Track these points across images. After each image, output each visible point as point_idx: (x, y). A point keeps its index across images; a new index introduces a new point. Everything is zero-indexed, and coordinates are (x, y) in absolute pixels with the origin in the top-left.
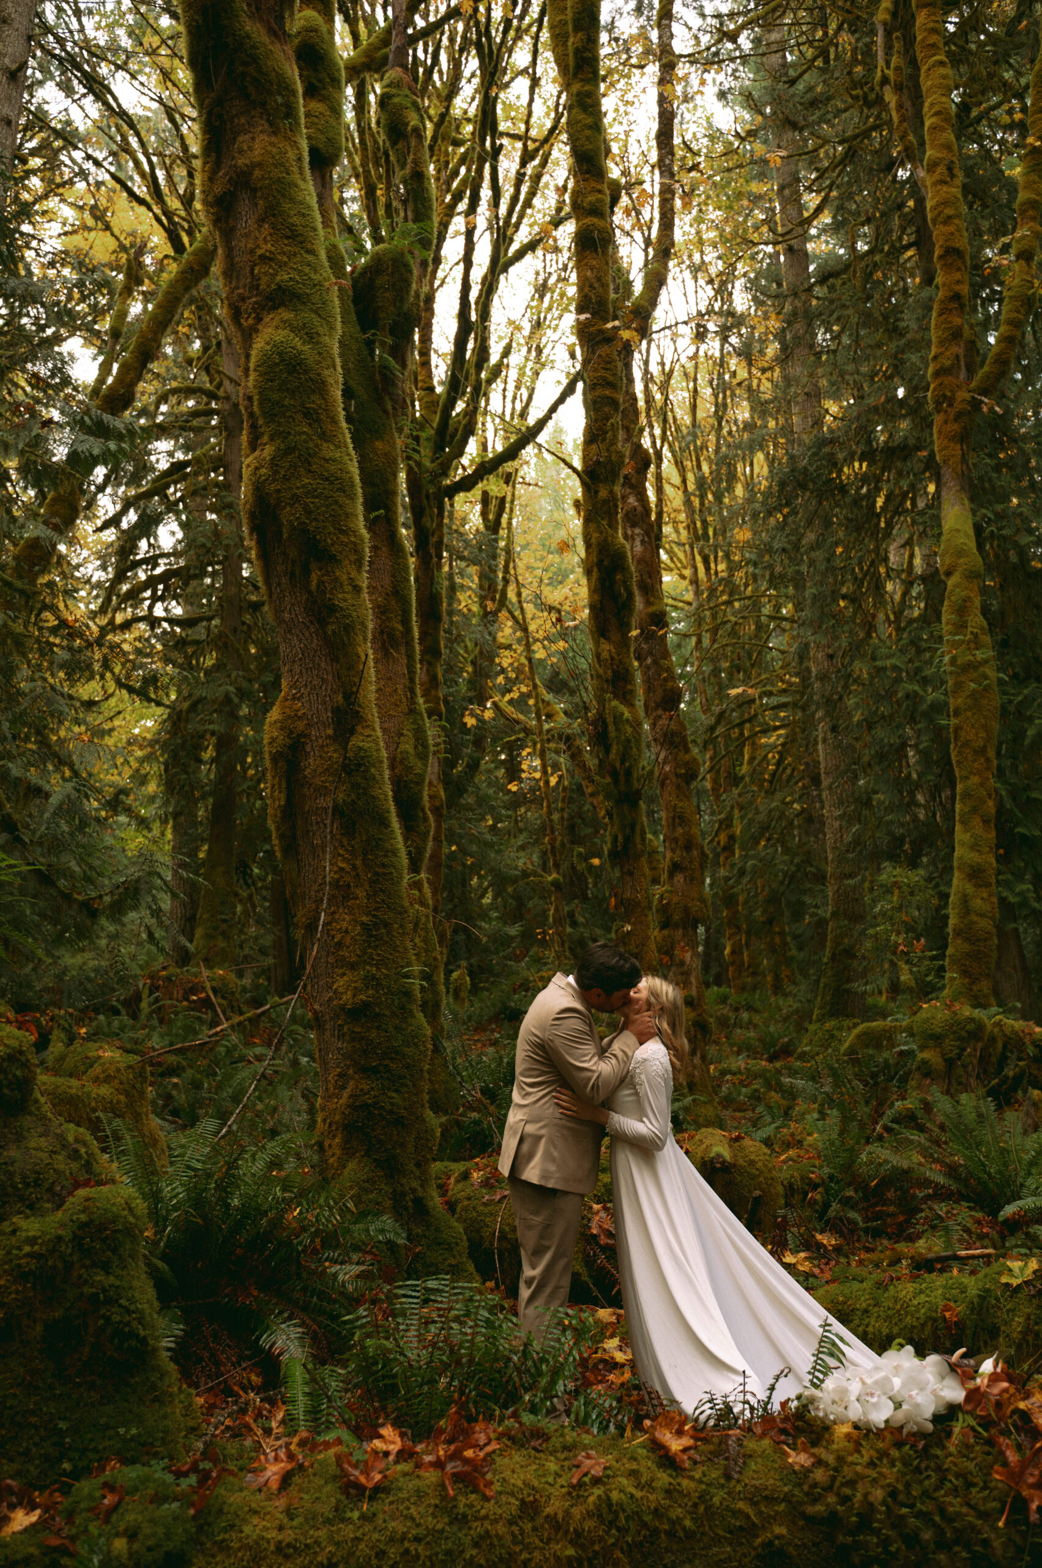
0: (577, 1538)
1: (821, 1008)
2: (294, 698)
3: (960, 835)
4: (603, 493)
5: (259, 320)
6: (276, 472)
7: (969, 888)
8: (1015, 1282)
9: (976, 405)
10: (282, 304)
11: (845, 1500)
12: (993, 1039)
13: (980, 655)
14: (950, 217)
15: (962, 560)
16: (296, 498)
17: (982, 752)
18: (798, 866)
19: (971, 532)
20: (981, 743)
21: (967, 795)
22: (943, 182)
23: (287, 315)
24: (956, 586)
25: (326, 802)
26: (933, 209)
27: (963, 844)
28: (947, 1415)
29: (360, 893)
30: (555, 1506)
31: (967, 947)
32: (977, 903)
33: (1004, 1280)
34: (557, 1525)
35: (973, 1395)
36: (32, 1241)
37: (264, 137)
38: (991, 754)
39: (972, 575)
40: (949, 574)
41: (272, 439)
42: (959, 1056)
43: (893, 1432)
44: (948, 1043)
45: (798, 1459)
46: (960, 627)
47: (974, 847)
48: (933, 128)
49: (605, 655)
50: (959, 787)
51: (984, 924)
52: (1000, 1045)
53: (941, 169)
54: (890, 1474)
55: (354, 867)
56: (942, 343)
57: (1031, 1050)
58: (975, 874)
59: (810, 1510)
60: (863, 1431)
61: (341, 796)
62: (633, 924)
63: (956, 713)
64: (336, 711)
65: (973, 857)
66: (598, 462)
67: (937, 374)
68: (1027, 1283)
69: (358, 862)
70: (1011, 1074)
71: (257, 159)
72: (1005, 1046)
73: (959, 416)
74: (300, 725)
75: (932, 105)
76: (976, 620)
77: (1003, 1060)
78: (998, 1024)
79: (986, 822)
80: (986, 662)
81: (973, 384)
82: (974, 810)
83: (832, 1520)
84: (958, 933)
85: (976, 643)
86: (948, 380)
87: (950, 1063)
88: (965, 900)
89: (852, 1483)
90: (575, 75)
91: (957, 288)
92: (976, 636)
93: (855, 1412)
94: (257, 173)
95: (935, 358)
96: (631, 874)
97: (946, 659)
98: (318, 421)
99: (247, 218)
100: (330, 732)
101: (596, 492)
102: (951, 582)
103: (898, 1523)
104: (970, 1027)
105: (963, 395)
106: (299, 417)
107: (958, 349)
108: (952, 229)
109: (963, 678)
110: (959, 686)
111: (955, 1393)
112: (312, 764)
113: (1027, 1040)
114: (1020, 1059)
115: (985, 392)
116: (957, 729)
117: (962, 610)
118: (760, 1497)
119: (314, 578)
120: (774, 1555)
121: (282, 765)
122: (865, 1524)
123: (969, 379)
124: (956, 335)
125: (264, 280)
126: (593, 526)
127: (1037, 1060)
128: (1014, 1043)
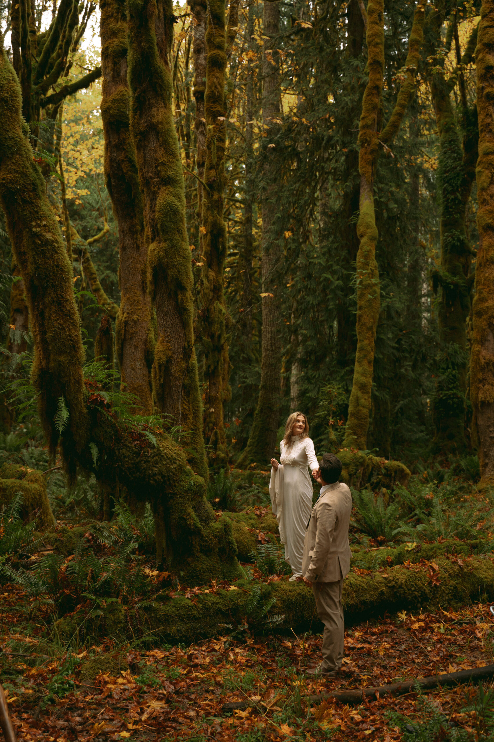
2: (167, 342)
3: (357, 367)
5: (159, 189)
6: (167, 255)
7: (360, 394)
8: (409, 549)
9: (381, 147)
10: (169, 184)
11: (396, 583)
12: (368, 466)
13: (373, 281)
14: (377, 44)
15: (369, 231)
16: (175, 266)
17: (370, 329)
19: (373, 215)
20: (371, 324)
21: (362, 349)
22: (376, 23)
23: (171, 189)
24: (365, 243)
25: (179, 383)
26: (370, 36)
27: (358, 373)
31: (356, 422)
32: (362, 401)
33: (406, 549)
37: (162, 110)
38: (375, 330)
39: (372, 239)
40: (362, 236)
41: (165, 241)
42: (355, 473)
44: (351, 467)
45: (385, 575)
46: (366, 265)
47: (363, 374)
49: (211, 277)
50: (359, 345)
51: (365, 411)
52: (370, 468)
53: (375, 15)
54: (405, 577)
55: (189, 408)
56: (367, 111)
57: (383, 471)
58: (363, 387)
59: (389, 585)
61: (186, 382)
62: (214, 408)
63: (361, 308)
64: (184, 348)
65: (363, 379)
66: (214, 181)
67: (365, 127)
68: (413, 549)
70: (375, 481)
71: (160, 121)
72: (372, 468)
73: (372, 152)
74: (170, 353)
76: (374, 263)
77: (371, 474)
78: (370, 459)
79: (369, 362)
80: (376, 284)
81: (380, 135)
82: (365, 356)
83: (393, 587)
84: (353, 415)
85: (372, 275)
86: (369, 131)
87: (351, 476)
88: (357, 399)
89: (398, 579)
92: (373, 271)
94: (160, 126)
95: (363, 118)
96: (214, 384)
97: (358, 281)
98: (182, 234)
99: (153, 144)
100: (182, 356)
101: (212, 196)
102: (363, 240)
104: (361, 460)
105: (375, 141)
106: (176, 233)
107: (375, 116)
108: (378, 50)
109: (365, 292)
110: (362, 295)
112: (174, 369)
113: (382, 466)
114: (378, 474)
115: (385, 141)
116: (360, 316)
117: (366, 257)
118: (379, 583)
119: (180, 297)
120: (382, 593)
121: (163, 368)
122: (401, 587)
123: (378, 131)
124: (374, 107)
125: (163, 173)
126: (209, 212)
127: (385, 475)
128: (376, 467)
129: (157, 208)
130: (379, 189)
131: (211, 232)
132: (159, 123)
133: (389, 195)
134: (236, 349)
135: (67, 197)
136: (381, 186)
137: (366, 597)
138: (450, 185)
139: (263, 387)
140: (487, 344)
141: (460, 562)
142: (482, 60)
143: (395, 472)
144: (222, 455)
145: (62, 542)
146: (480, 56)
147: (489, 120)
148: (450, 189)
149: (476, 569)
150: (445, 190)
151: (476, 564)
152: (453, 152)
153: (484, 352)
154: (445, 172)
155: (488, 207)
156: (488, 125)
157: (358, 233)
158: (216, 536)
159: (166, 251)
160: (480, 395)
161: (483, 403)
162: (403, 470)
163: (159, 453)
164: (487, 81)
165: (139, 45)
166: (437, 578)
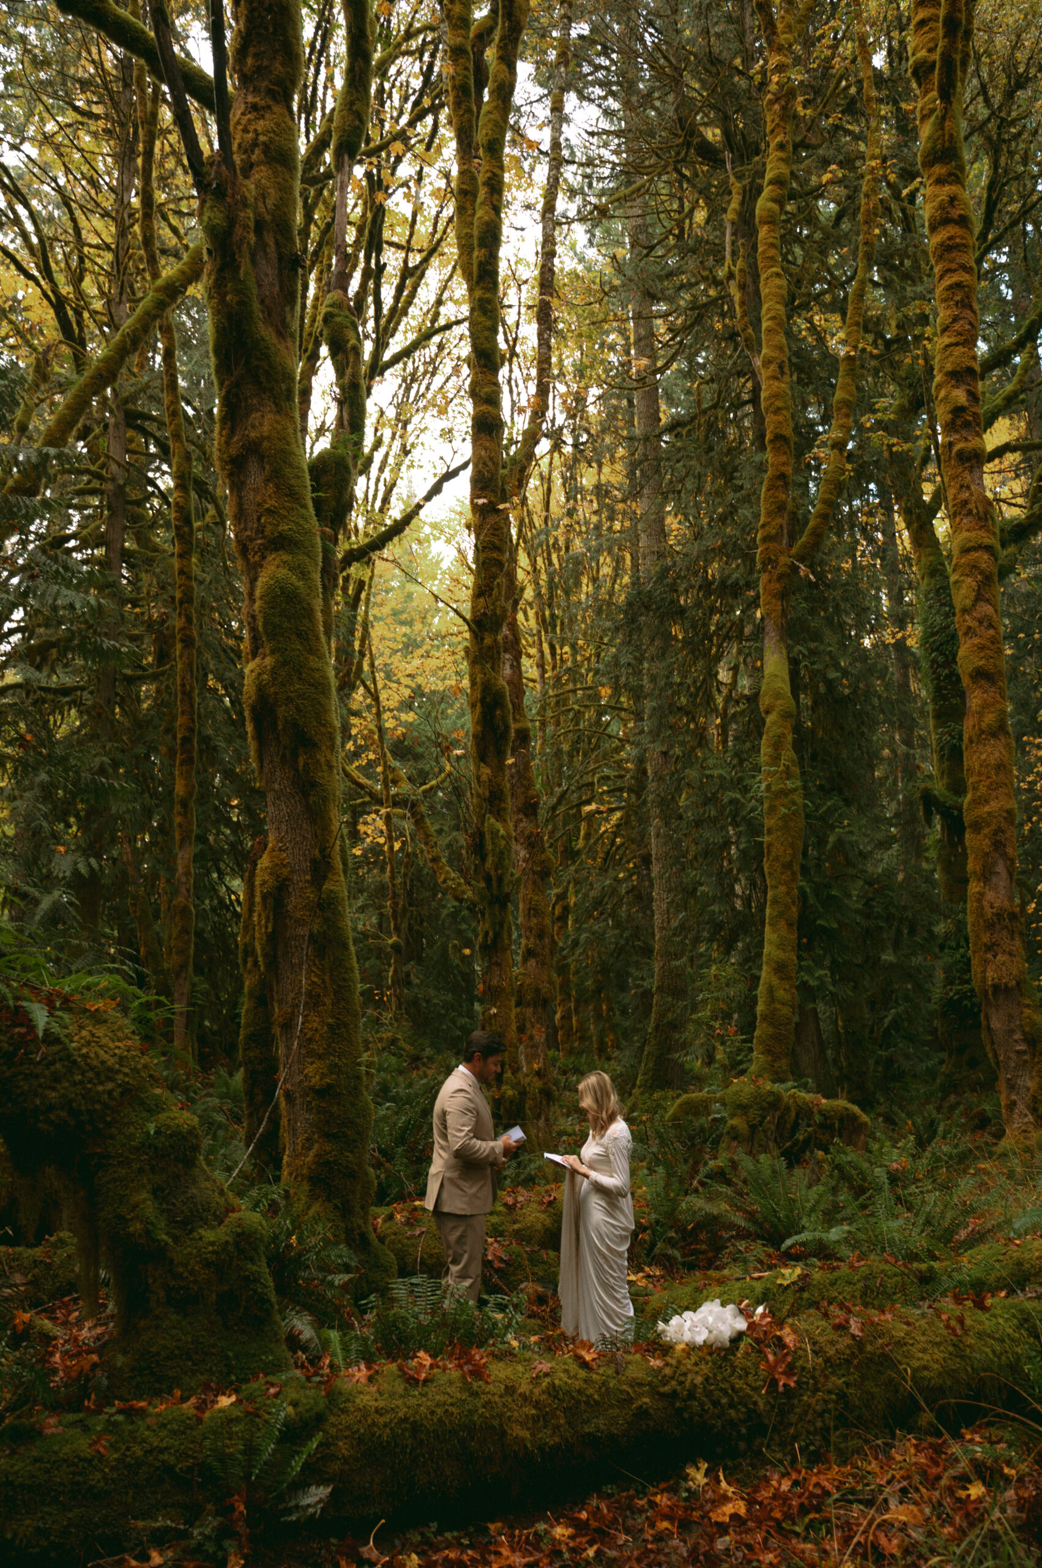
0: (537, 1405)
1: (644, 1074)
2: (280, 850)
3: (769, 934)
4: (488, 641)
5: (264, 558)
6: (275, 679)
7: (775, 981)
8: (786, 1283)
9: (795, 569)
10: (282, 548)
11: (681, 1383)
12: (788, 1109)
13: (790, 784)
14: (779, 409)
15: (779, 702)
16: (289, 700)
17: (788, 866)
18: (627, 939)
19: (787, 678)
20: (788, 858)
21: (775, 902)
22: (775, 378)
23: (286, 557)
24: (773, 723)
25: (303, 931)
26: (767, 399)
27: (771, 943)
28: (737, 1339)
29: (328, 1001)
30: (524, 1388)
31: (771, 1030)
32: (780, 993)
33: (779, 1282)
34: (525, 1398)
35: (752, 1326)
36: (212, 1244)
37: (270, 416)
38: (796, 868)
39: (786, 715)
40: (767, 712)
41: (273, 652)
42: (761, 1123)
43: (708, 1348)
44: (752, 1113)
45: (656, 1363)
46: (775, 759)
47: (780, 946)
48: (769, 330)
49: (484, 778)
50: (770, 895)
51: (786, 1011)
52: (793, 1114)
53: (773, 367)
54: (705, 1368)
55: (324, 981)
56: (769, 514)
57: (817, 1118)
58: (780, 969)
59: (662, 1390)
60: (691, 1348)
61: (316, 928)
62: (499, 1008)
63: (770, 832)
64: (314, 861)
65: (779, 954)
66: (485, 614)
67: (765, 539)
68: (793, 1283)
69: (327, 978)
70: (801, 1138)
71: (266, 434)
72: (797, 1115)
73: (780, 578)
74: (285, 872)
75: (768, 310)
76: (788, 754)
77: (796, 1126)
78: (793, 1096)
79: (790, 925)
80: (795, 790)
81: (793, 551)
82: (781, 914)
83: (674, 1394)
84: (764, 1018)
85: (789, 775)
86: (772, 546)
87: (753, 1128)
88: (771, 990)
89: (685, 1374)
90: (478, 283)
91: (783, 469)
92: (788, 767)
93: (687, 1337)
94: (265, 444)
95: (763, 526)
96: (498, 965)
97: (763, 786)
98: (307, 639)
99: (255, 477)
100: (308, 877)
101: (482, 639)
102: (770, 719)
103: (709, 1394)
104: (771, 1099)
105: (784, 560)
106: (293, 637)
107: (783, 520)
108: (781, 418)
109: (777, 803)
110: (772, 809)
111: (742, 1325)
112: (293, 902)
113: (815, 1110)
114: (809, 1125)
115: (802, 559)
116: (770, 845)
117: (777, 745)
118: (636, 1383)
119: (301, 761)
120: (642, 1413)
121: (270, 901)
122: (691, 1395)
123: (791, 546)
124: (781, 508)
125: (268, 530)
126: (478, 668)
127: (823, 1126)
128: (804, 1112)
129: (258, 593)
131: (483, 700)
132: (263, 438)
133: (827, 658)
136: (813, 645)
137: (598, 1424)
138: (942, 654)
140: (994, 879)
141: (855, 1328)
142: (946, 398)
143: (841, 1120)
146: (942, 393)
147: (965, 495)
148: (941, 659)
149: (900, 1344)
150: (934, 661)
151: (900, 1331)
153: (990, 895)
154: (933, 634)
155: (976, 641)
156: (965, 503)
157: (762, 708)
159: (274, 671)
160: (990, 974)
161: (996, 988)
162: (854, 1118)
164: (957, 431)
165: (222, 301)
166: (790, 1371)
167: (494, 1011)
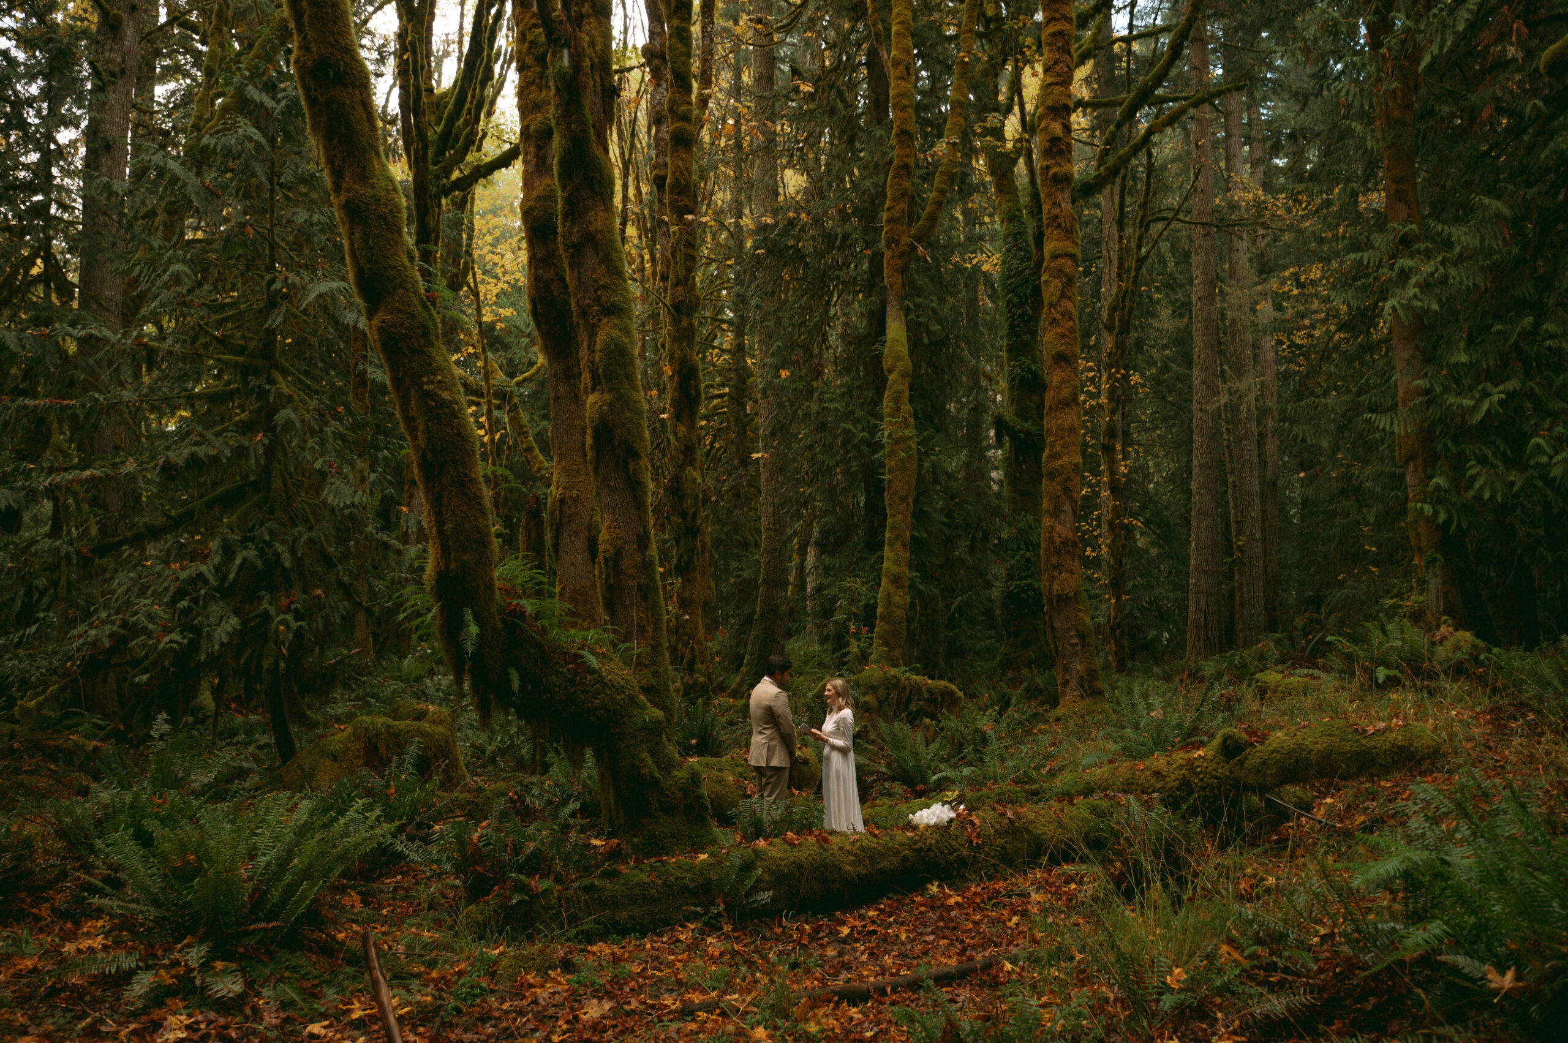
0: (855, 855)
2: (616, 527)
3: (887, 552)
4: (685, 323)
5: (600, 320)
6: (613, 410)
7: (892, 589)
9: (914, 249)
10: (614, 313)
11: (924, 843)
12: (904, 688)
13: (907, 433)
14: (905, 107)
15: (899, 364)
17: (904, 499)
19: (905, 341)
20: (905, 493)
21: (893, 527)
22: (902, 78)
23: (616, 321)
24: (895, 381)
25: (633, 583)
26: (894, 97)
27: (889, 559)
28: (951, 820)
29: (650, 629)
30: (847, 847)
31: (888, 628)
32: (896, 599)
34: (849, 852)
35: (958, 815)
37: (601, 214)
38: (910, 500)
39: (904, 375)
40: (890, 371)
41: (610, 391)
42: (886, 699)
43: (936, 826)
44: (881, 691)
45: (910, 834)
46: (896, 411)
47: (896, 562)
48: (898, 34)
49: (680, 434)
50: (889, 521)
51: (900, 613)
52: (908, 691)
53: (901, 68)
54: (936, 836)
55: (647, 616)
56: (894, 199)
57: (926, 695)
58: (896, 580)
60: (928, 827)
61: (642, 581)
63: (890, 471)
64: (639, 535)
65: (895, 569)
66: (682, 301)
67: (890, 221)
70: (915, 709)
72: (911, 692)
73: (902, 254)
75: (898, 14)
76: (906, 408)
77: (909, 701)
78: (907, 679)
79: (904, 545)
80: (911, 437)
81: (913, 231)
82: (898, 537)
83: (921, 849)
84: (883, 618)
85: (905, 424)
86: (897, 227)
87: (880, 703)
88: (889, 596)
89: (926, 839)
91: (906, 160)
92: (906, 419)
93: (925, 821)
94: (599, 236)
95: (889, 209)
97: (886, 433)
99: (591, 259)
100: (636, 546)
101: (678, 323)
102: (892, 377)
103: (938, 848)
104: (895, 681)
105: (905, 239)
106: (625, 379)
107: (904, 205)
108: (906, 115)
109: (896, 448)
110: (893, 452)
111: (953, 815)
112: (626, 563)
113: (924, 688)
114: (919, 700)
115: (920, 240)
116: (890, 481)
117: (897, 400)
118: (901, 844)
119: (631, 466)
120: (906, 858)
121: (611, 564)
122: (930, 849)
123: (910, 226)
124: (904, 194)
125: (604, 299)
126: (676, 346)
127: (928, 700)
128: (916, 690)
129: (598, 347)
130: (915, 305)
131: (680, 372)
132: (597, 232)
133: (930, 312)
134: (725, 529)
135: (485, 319)
136: (918, 300)
137: (884, 864)
138: (1017, 295)
139: (764, 580)
140: (1062, 516)
141: (1010, 814)
142: (1046, 129)
143: (943, 696)
144: (702, 679)
145: (477, 804)
146: (1043, 124)
147: (1057, 211)
148: (1016, 300)
149: (1032, 822)
150: (1009, 302)
151: (1032, 816)
152: (1020, 249)
153: (1059, 528)
154: (1010, 277)
155: (1059, 330)
156: (1056, 217)
157: (885, 368)
158: (680, 789)
159: (611, 405)
160: (1056, 587)
161: (1059, 597)
162: (952, 693)
163: (601, 680)
164: (1053, 157)
165: (568, 128)
166: (978, 836)
167: (687, 617)
